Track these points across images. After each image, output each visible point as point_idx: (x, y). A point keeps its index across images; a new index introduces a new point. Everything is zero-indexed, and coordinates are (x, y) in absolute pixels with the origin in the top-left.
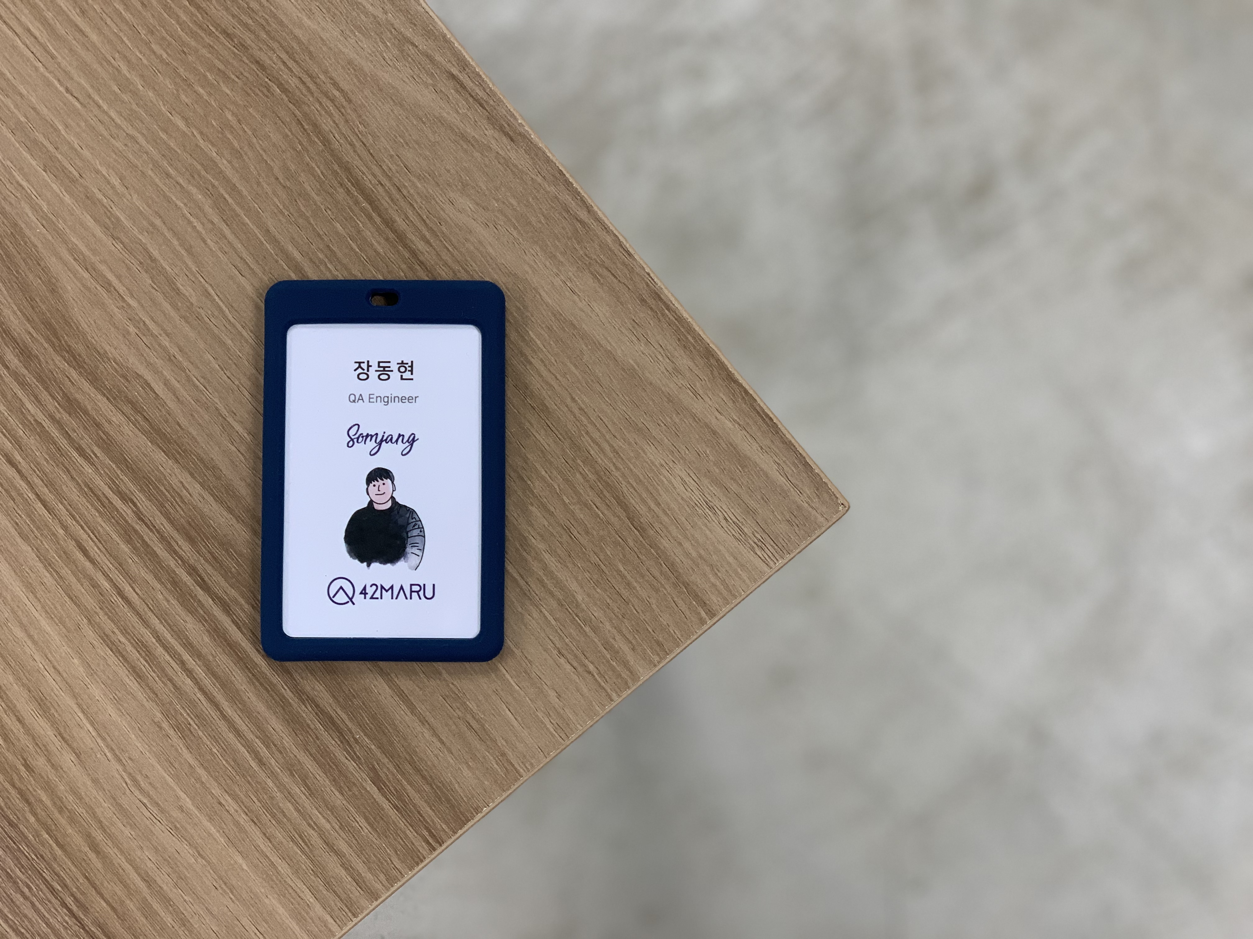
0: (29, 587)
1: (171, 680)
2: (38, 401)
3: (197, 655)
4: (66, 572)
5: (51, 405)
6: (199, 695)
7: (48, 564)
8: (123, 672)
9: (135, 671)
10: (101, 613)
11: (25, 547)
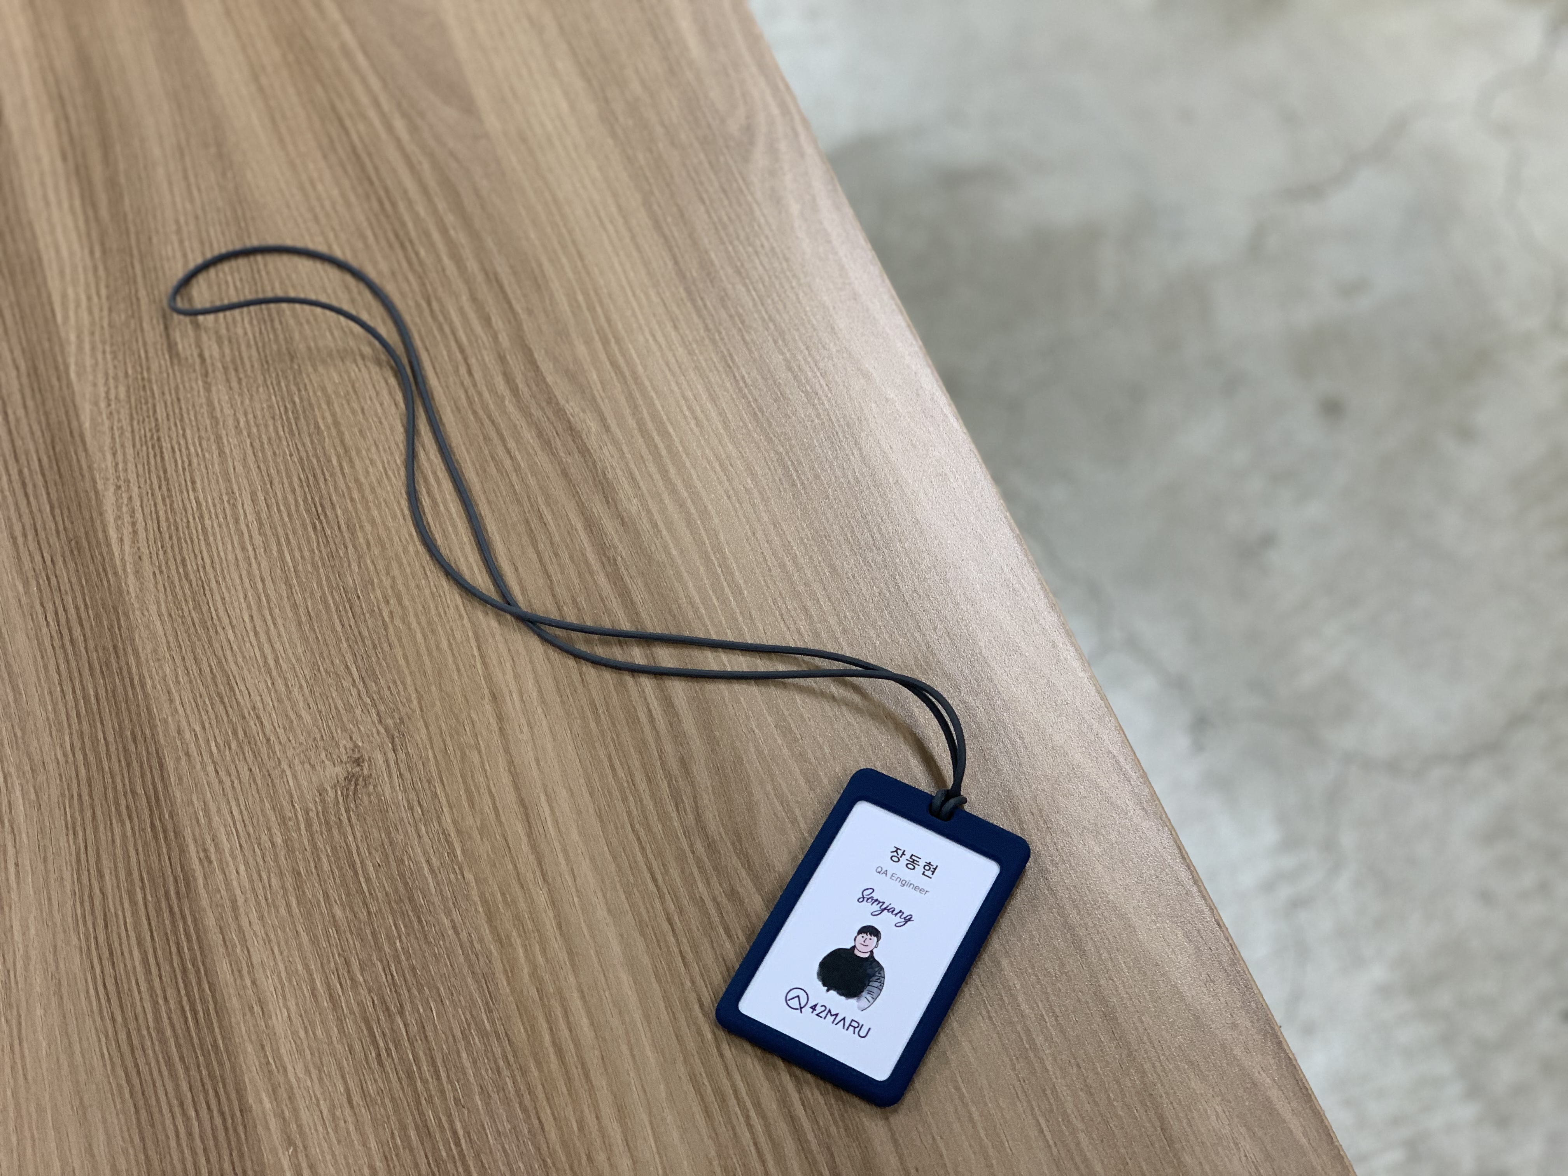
0: (647, 1018)
1: (733, 1128)
2: (708, 883)
3: (763, 1116)
4: (681, 1016)
5: (718, 890)
6: (752, 1148)
7: (669, 1006)
8: (697, 1110)
9: (707, 1111)
10: (696, 1057)
11: (655, 985)
